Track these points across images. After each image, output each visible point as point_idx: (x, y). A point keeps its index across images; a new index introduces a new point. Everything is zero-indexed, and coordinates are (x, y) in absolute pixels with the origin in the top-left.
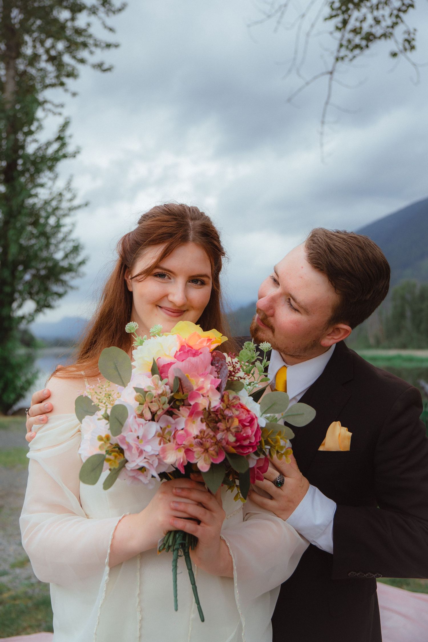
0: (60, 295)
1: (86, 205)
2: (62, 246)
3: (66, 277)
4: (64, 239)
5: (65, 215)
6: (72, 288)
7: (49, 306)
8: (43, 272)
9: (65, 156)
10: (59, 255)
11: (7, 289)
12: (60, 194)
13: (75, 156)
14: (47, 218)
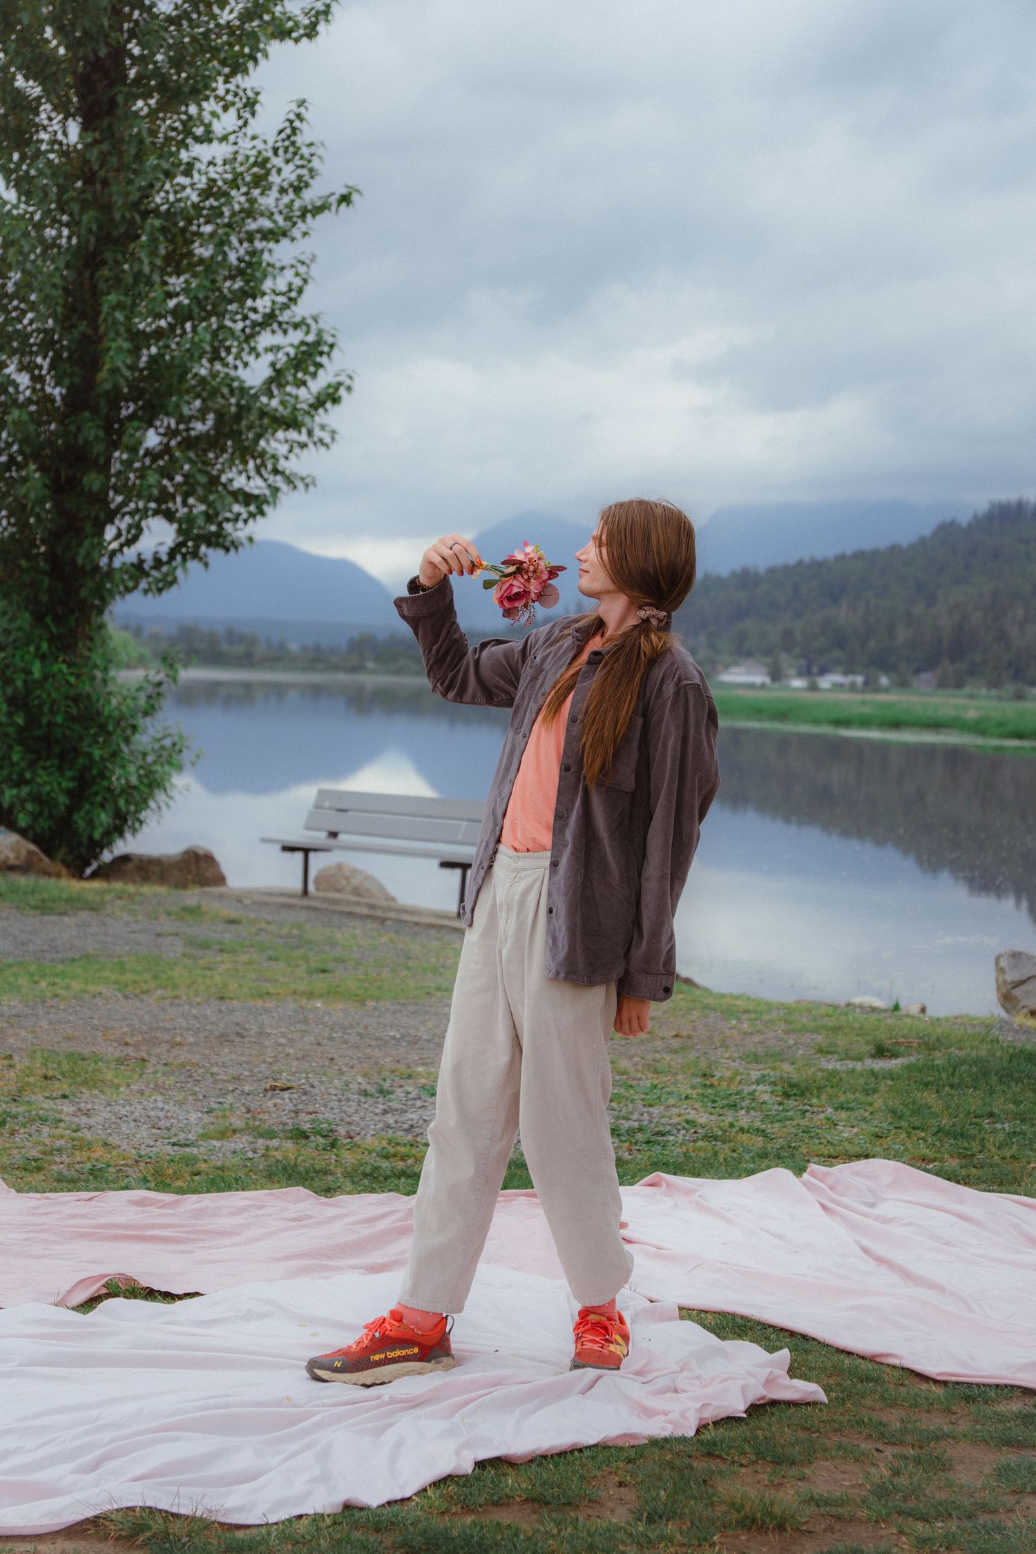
0: (256, 504)
1: (345, 199)
2: (265, 339)
3: (276, 444)
4: (270, 318)
5: (273, 235)
6: (289, 480)
7: (218, 540)
8: (199, 427)
9: (282, 33)
10: (255, 373)
11: (93, 481)
12: (262, 163)
13: (311, 32)
14: (222, 243)
